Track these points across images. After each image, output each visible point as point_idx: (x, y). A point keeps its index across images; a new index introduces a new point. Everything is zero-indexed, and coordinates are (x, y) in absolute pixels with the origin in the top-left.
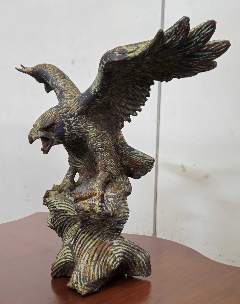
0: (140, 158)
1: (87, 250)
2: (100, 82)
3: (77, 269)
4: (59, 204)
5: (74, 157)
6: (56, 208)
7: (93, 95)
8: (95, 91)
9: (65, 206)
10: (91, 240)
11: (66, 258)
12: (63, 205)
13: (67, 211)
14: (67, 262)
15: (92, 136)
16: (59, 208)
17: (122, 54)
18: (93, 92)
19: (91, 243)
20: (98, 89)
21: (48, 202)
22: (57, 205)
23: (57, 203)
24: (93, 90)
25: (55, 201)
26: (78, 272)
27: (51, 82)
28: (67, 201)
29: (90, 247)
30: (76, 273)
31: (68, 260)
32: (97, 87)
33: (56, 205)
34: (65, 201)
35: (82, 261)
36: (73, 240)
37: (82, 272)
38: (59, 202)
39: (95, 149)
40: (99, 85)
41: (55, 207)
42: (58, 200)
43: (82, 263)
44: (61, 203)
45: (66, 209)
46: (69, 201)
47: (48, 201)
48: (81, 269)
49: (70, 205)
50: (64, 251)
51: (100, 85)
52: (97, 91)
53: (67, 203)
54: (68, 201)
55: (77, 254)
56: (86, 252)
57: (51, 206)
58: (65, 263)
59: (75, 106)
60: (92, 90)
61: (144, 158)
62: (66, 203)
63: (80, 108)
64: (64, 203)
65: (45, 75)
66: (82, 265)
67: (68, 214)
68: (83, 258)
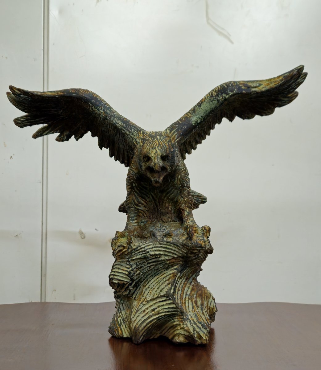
0: (195, 198)
1: (187, 297)
2: (207, 113)
3: (188, 319)
4: (152, 248)
5: (138, 197)
6: (148, 254)
7: (193, 126)
8: (196, 122)
9: (160, 249)
10: (188, 285)
11: (158, 314)
12: (158, 249)
13: (163, 255)
14: (160, 318)
15: (182, 170)
16: (153, 253)
17: (247, 88)
18: (195, 122)
19: (189, 288)
20: (201, 119)
21: (134, 249)
22: (151, 250)
23: (150, 247)
24: (195, 121)
25: (146, 245)
26: (190, 322)
27: (104, 111)
28: (162, 243)
29: (189, 293)
30: (189, 323)
31: (163, 314)
32: (200, 117)
33: (149, 250)
34: (159, 243)
35: (187, 309)
36: (173, 288)
37: (195, 320)
38: (152, 246)
39: (184, 183)
40: (204, 115)
41: (148, 252)
42: (149, 244)
43: (189, 311)
44: (155, 247)
45: (162, 253)
46: (167, 243)
47: (134, 247)
48: (191, 317)
49: (168, 247)
50: (149, 307)
51: (206, 116)
52: (199, 121)
53: (163, 246)
54: (165, 243)
55: (179, 303)
56: (187, 299)
57: (139, 252)
58: (156, 320)
59: (175, 136)
60: (193, 120)
61: (199, 197)
62: (161, 245)
63: (179, 138)
64: (160, 246)
65: (94, 101)
66: (190, 313)
67: (162, 259)
68: (187, 305)
